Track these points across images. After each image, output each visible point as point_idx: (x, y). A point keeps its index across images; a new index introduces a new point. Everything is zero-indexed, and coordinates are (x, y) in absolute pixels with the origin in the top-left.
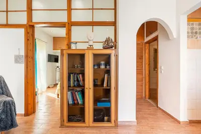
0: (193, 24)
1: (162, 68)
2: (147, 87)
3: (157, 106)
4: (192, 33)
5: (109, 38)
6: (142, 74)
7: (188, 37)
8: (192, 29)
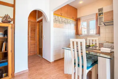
0: (55, 16)
1: (44, 37)
2: (38, 47)
3: (42, 58)
4: (55, 20)
5: (7, 15)
6: (35, 40)
7: (54, 22)
8: (55, 18)
